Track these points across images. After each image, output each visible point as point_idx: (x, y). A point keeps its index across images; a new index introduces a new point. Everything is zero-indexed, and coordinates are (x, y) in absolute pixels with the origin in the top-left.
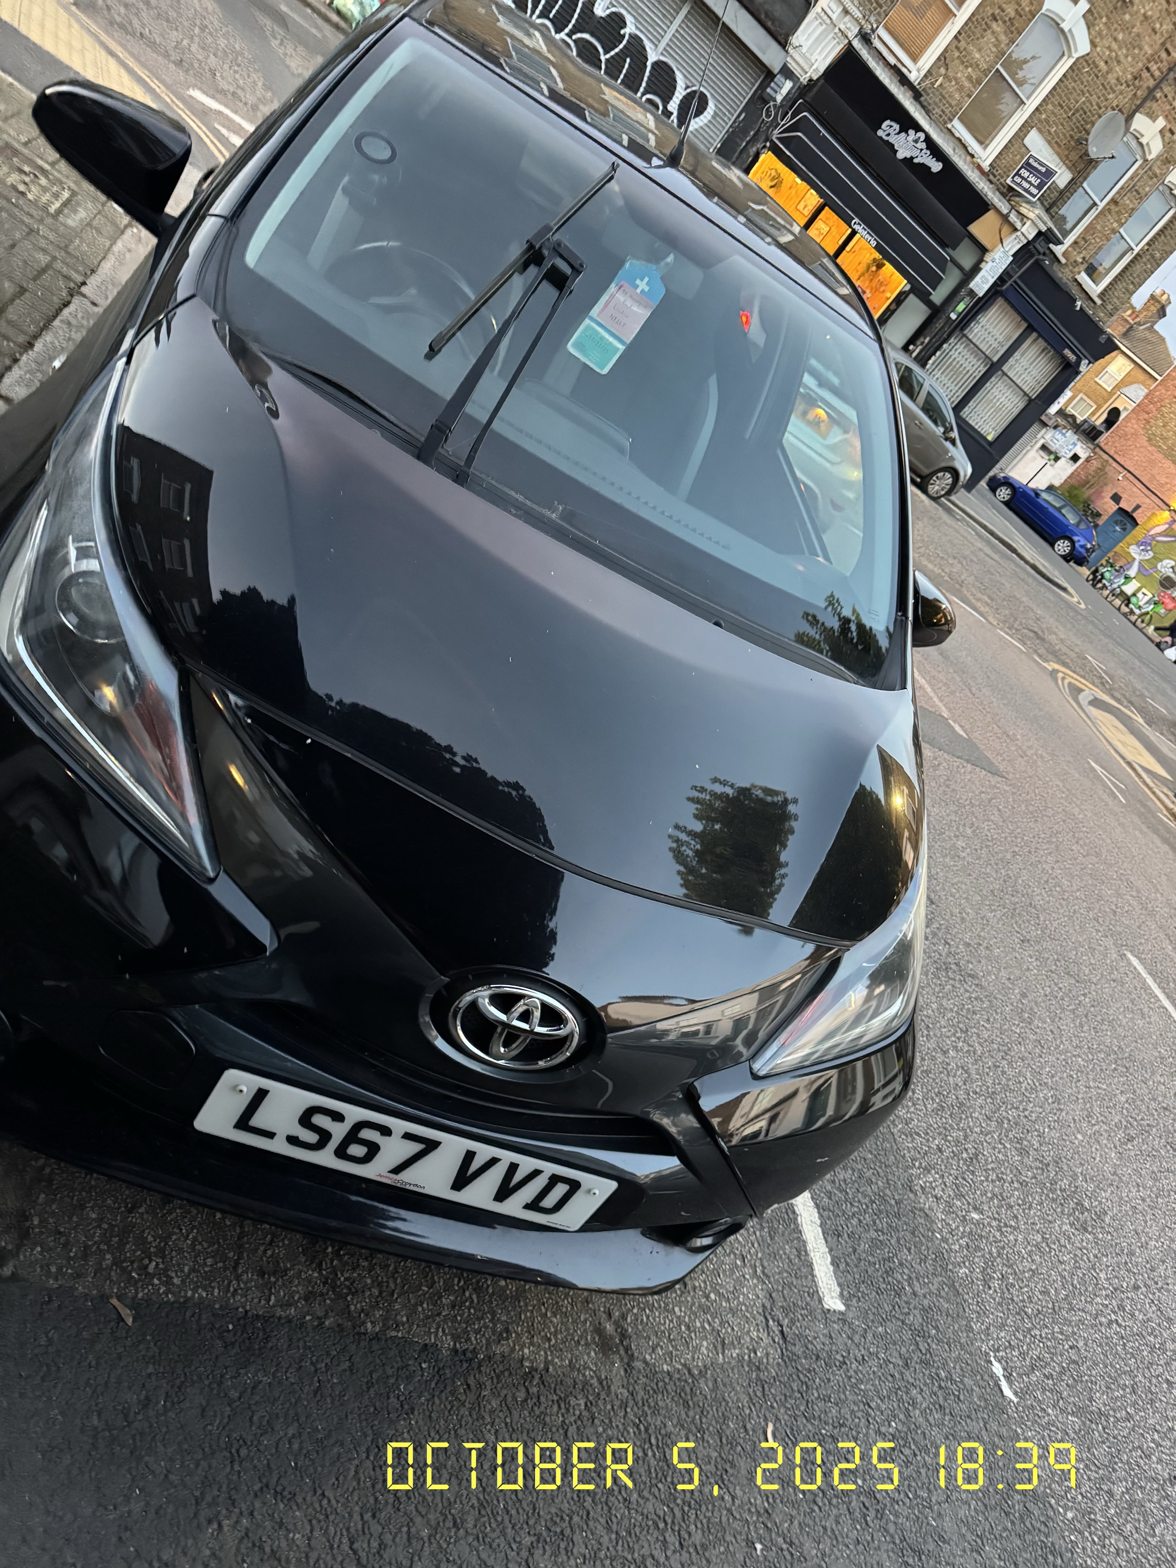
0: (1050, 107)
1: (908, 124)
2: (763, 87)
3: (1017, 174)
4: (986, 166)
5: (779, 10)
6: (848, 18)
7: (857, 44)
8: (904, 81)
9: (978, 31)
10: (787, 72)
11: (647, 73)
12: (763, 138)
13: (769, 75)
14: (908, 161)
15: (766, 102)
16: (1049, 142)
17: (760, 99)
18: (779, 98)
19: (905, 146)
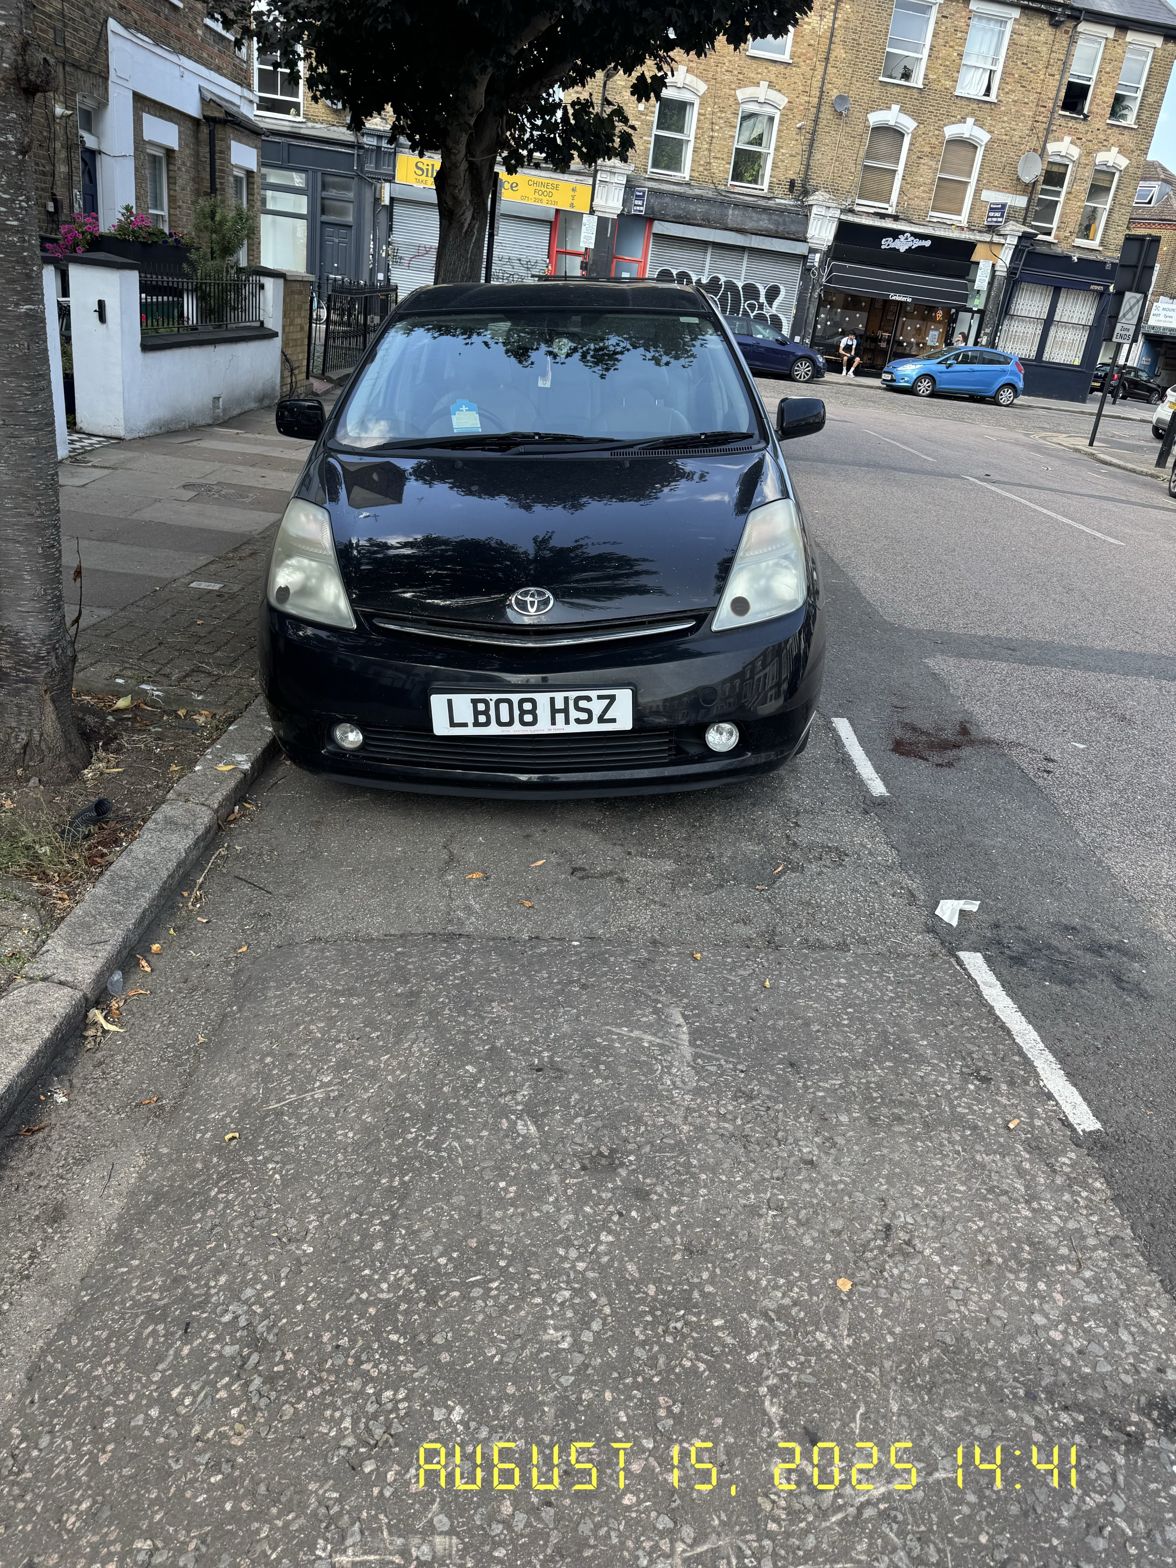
0: (986, 174)
1: (895, 234)
2: (804, 264)
3: (988, 217)
4: (965, 224)
5: (793, 228)
6: (831, 210)
7: (844, 217)
8: (883, 216)
9: (915, 169)
10: (812, 251)
11: (742, 292)
12: (817, 286)
13: (805, 258)
15: (809, 270)
16: (998, 191)
17: (807, 271)
18: (816, 264)
19: (902, 245)
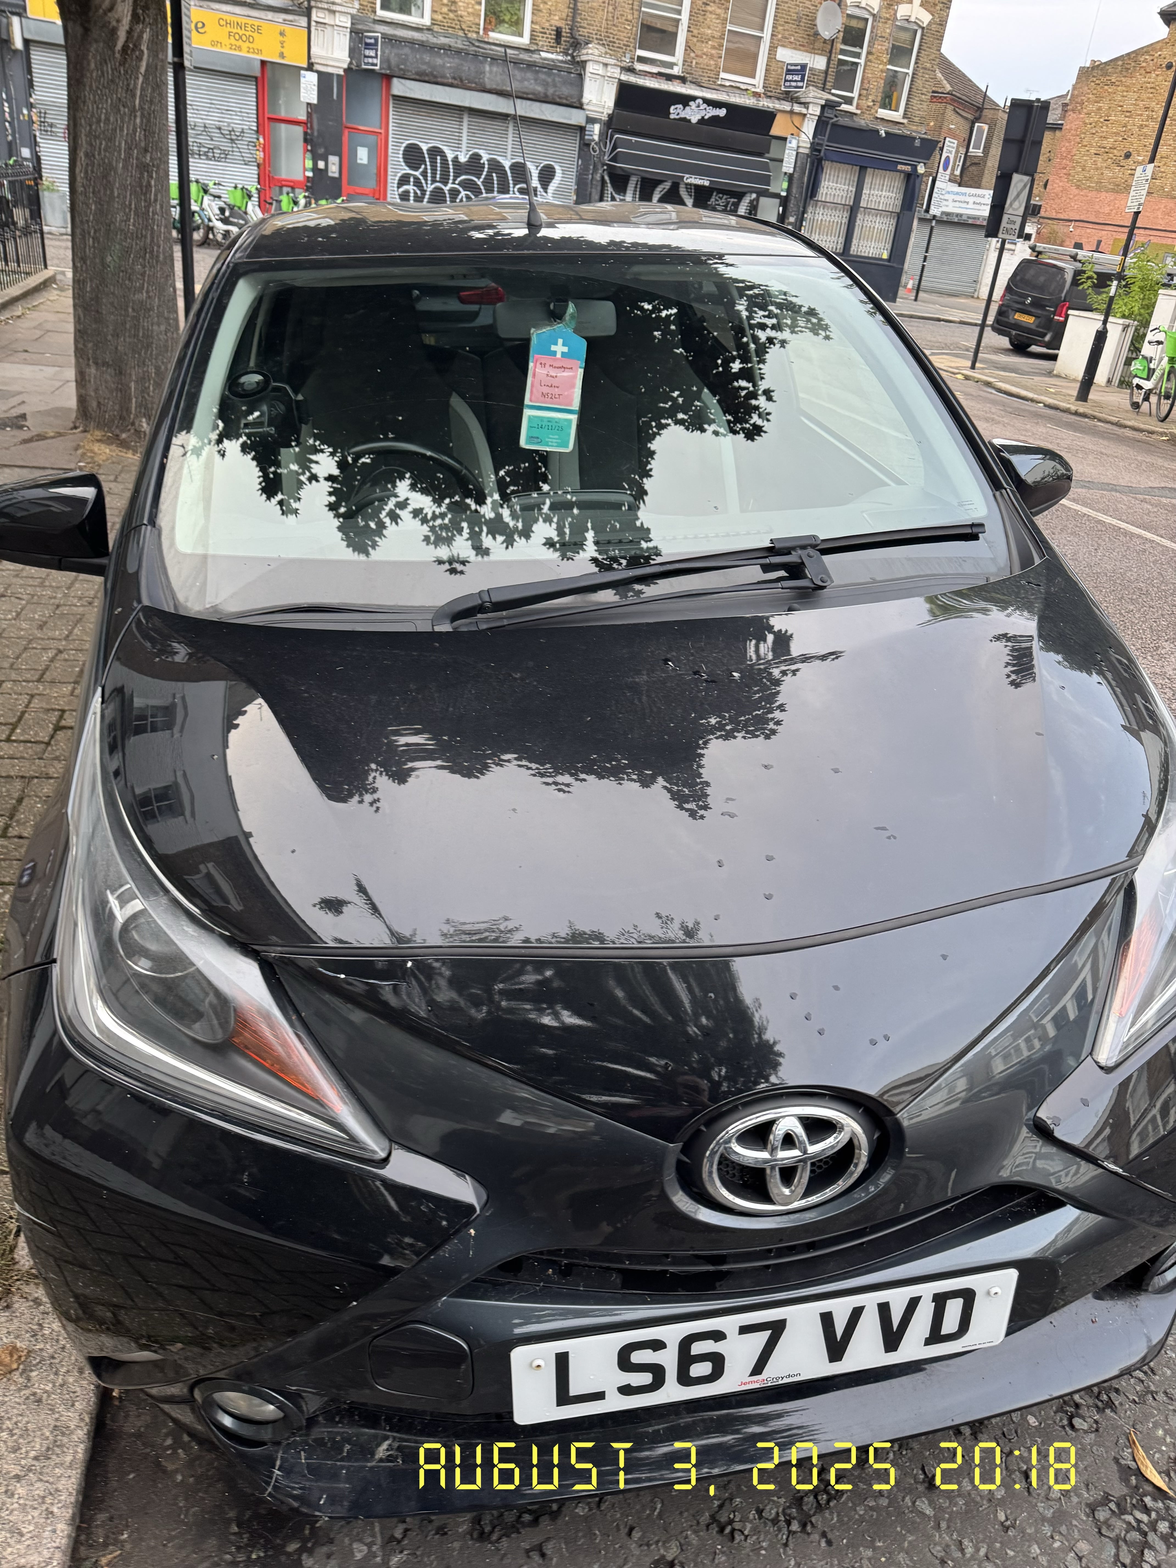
0: (780, 28)
1: (685, 100)
2: (582, 138)
3: (786, 81)
4: (760, 90)
5: (566, 91)
6: (609, 67)
7: (624, 77)
8: (669, 78)
9: (701, 18)
10: (591, 120)
11: (509, 174)
12: (599, 166)
13: (582, 129)
14: (702, 121)
15: (588, 145)
16: (795, 49)
17: (585, 145)
18: (596, 138)
19: (694, 114)
